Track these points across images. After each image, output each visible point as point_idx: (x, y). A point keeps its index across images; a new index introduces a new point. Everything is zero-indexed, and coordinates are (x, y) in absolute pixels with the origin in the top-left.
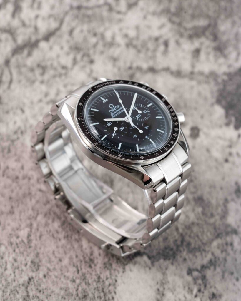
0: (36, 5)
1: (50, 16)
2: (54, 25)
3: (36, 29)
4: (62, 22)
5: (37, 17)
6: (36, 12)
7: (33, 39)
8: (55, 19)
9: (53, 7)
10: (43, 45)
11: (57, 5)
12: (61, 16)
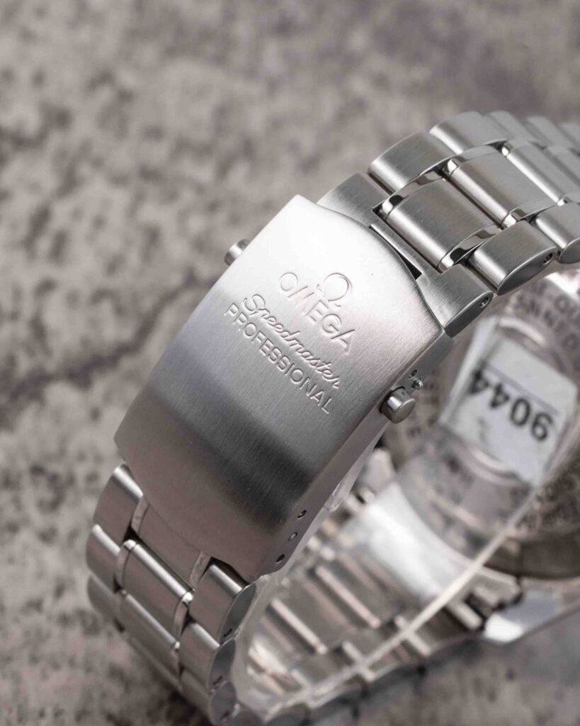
0: (44, 244)
1: (99, 295)
2: (113, 331)
3: (39, 329)
4: (146, 328)
5: (46, 287)
6: (44, 270)
7: (24, 365)
8: (119, 311)
9: (113, 266)
10: (61, 394)
11: (134, 258)
12: (148, 304)
